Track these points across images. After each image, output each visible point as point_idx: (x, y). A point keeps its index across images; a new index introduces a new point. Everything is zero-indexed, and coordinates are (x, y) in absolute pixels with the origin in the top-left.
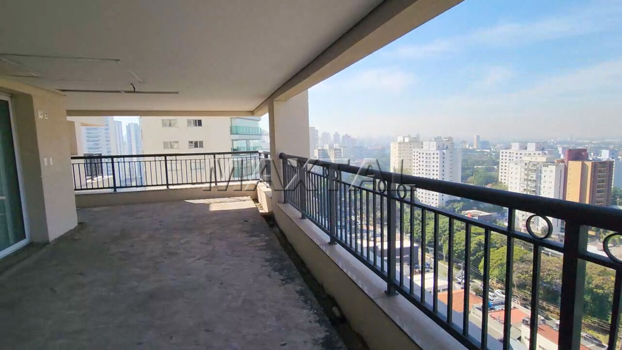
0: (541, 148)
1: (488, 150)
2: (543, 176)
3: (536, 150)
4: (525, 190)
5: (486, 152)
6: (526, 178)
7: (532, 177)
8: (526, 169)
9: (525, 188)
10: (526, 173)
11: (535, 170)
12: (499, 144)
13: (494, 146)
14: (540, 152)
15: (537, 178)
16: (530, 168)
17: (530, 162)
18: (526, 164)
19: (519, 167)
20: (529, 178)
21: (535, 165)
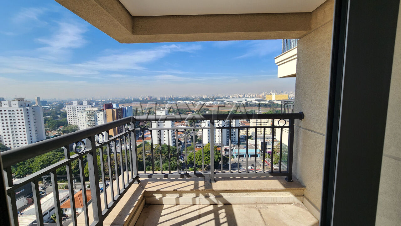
0: (90, 103)
1: (49, 107)
2: (97, 117)
3: (88, 105)
4: (89, 126)
5: (47, 107)
6: (89, 119)
7: (92, 119)
8: (88, 115)
9: (89, 125)
10: (89, 117)
11: (93, 115)
12: (53, 102)
13: (51, 103)
14: (90, 106)
15: (95, 119)
16: (90, 114)
17: (90, 111)
18: (88, 112)
19: (84, 114)
20: (91, 120)
21: (93, 112)
